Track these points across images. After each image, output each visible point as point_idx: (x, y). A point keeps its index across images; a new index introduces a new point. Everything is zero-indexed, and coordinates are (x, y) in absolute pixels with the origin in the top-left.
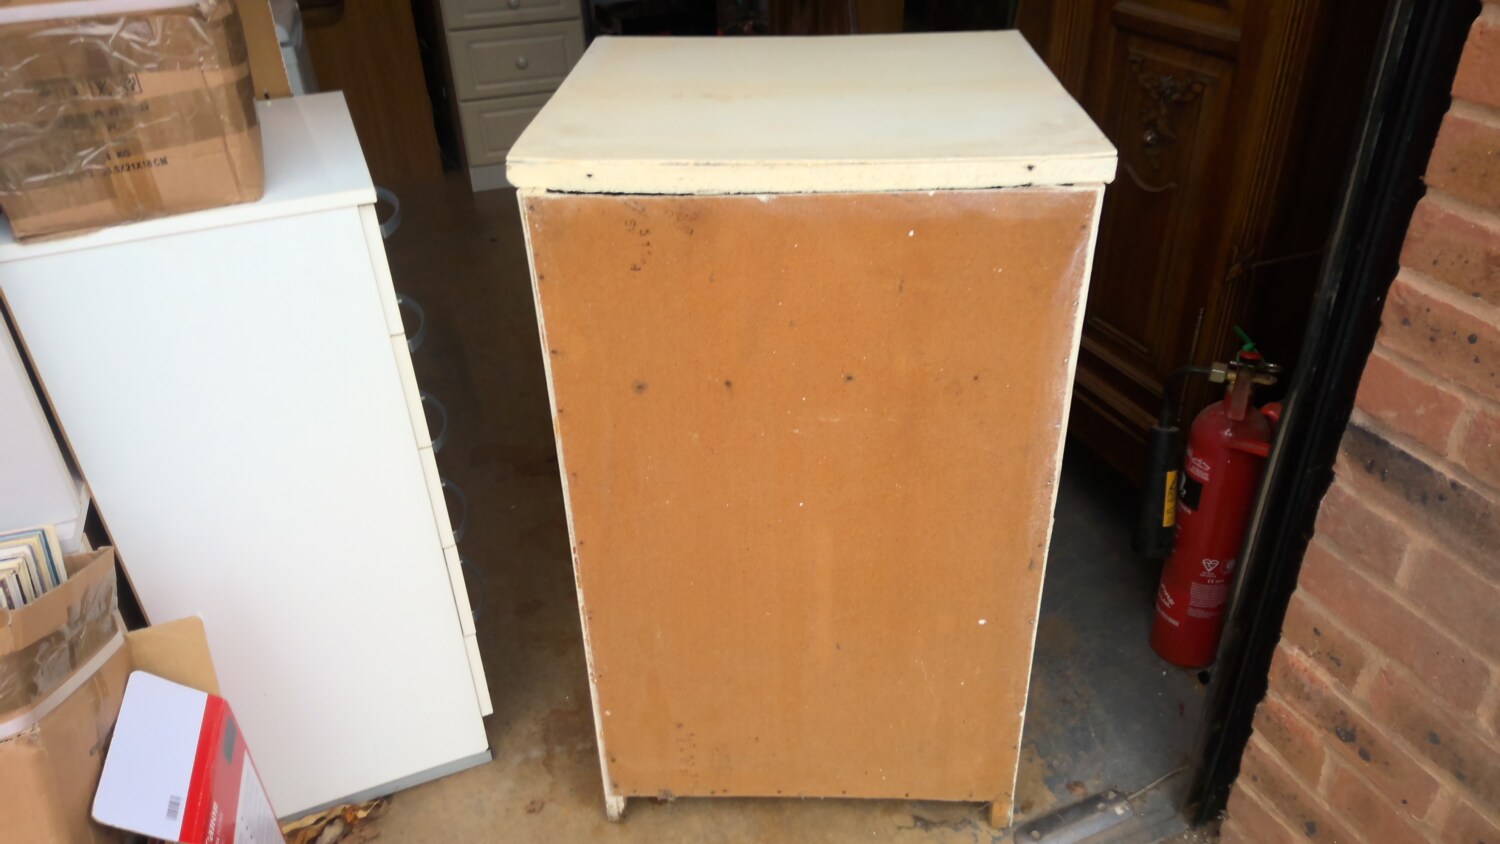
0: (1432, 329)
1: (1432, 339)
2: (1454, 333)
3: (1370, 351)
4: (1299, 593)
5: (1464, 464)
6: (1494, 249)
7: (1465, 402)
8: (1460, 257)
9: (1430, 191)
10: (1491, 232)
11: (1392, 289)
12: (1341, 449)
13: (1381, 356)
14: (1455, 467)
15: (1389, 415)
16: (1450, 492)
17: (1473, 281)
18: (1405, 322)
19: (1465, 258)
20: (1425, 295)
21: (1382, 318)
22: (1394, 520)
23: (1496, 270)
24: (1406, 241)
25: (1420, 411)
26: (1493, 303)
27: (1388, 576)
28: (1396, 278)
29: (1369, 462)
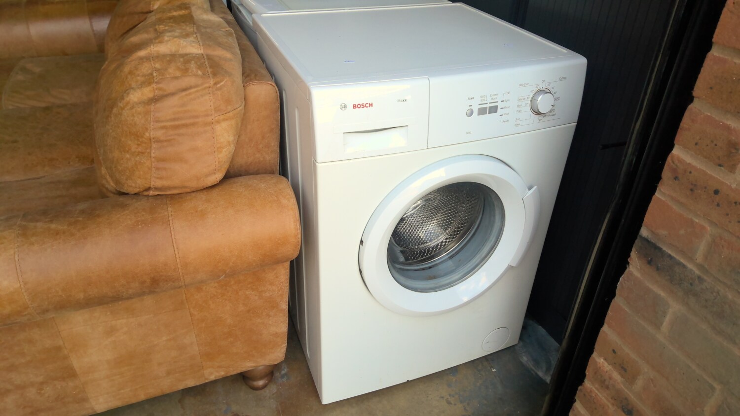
0: (692, 184)
1: (692, 190)
2: (705, 188)
3: (654, 194)
4: (605, 329)
5: (706, 266)
6: (733, 138)
7: (709, 228)
8: (712, 142)
9: (696, 100)
10: (732, 128)
11: (669, 159)
12: (634, 249)
13: (660, 197)
14: (700, 267)
15: (663, 232)
16: (697, 282)
17: (719, 157)
18: (676, 178)
19: (715, 142)
20: (689, 163)
21: (662, 175)
22: (662, 294)
23: (734, 151)
24: (679, 130)
25: (682, 232)
26: (731, 172)
27: (658, 326)
28: (672, 152)
29: (649, 259)
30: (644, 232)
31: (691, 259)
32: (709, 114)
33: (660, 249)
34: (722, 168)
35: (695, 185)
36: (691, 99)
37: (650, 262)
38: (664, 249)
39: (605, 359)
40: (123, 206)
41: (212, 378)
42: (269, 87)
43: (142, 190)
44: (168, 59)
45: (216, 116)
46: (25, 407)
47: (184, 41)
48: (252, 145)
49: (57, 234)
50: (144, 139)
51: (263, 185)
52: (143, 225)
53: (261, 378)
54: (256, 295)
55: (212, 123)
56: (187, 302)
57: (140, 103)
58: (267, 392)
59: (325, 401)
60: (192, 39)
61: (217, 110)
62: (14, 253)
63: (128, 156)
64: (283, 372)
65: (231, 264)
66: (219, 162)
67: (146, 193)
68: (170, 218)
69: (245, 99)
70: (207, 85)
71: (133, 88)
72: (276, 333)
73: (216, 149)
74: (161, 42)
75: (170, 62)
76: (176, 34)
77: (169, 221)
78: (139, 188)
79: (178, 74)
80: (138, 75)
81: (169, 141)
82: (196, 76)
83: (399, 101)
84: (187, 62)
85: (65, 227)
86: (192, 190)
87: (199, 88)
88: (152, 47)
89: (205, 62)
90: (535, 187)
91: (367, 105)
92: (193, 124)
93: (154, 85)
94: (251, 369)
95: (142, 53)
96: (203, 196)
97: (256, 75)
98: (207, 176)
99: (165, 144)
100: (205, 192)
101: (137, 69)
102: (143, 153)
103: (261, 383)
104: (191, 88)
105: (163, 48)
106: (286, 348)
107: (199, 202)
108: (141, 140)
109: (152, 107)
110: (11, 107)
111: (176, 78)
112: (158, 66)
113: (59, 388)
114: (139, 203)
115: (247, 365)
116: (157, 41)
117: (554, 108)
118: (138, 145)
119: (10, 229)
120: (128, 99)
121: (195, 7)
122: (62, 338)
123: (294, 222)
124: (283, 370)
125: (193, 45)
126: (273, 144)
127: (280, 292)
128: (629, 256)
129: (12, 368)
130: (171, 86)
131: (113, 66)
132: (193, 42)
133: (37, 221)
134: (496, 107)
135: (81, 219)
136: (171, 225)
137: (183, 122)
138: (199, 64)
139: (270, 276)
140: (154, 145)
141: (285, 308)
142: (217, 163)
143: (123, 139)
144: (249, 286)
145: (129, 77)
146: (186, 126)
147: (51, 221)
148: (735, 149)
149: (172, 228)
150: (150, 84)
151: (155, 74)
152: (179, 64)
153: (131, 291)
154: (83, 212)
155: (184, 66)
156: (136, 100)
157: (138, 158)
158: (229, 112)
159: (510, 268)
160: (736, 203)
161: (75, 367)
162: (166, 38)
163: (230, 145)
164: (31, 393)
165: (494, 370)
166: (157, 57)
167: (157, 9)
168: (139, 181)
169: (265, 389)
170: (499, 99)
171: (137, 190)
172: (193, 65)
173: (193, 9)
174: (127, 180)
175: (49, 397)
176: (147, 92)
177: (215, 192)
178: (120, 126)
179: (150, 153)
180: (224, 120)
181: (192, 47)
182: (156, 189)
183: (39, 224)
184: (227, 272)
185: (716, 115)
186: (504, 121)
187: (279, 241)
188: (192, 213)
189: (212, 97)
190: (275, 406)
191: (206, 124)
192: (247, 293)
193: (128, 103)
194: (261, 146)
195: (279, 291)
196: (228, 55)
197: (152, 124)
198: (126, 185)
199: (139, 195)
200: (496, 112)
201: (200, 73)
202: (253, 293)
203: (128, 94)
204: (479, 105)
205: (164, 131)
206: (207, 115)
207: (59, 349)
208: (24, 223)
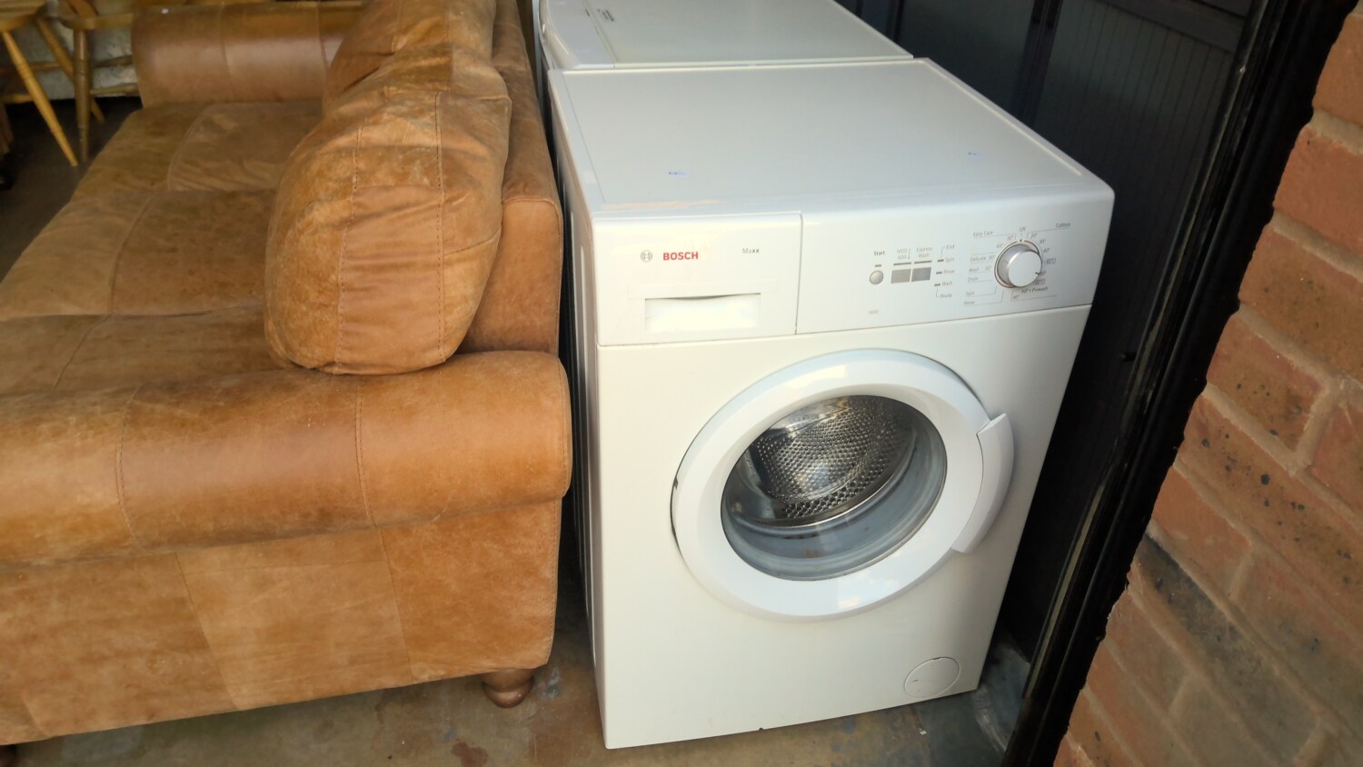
0: (1228, 458)
1: (1228, 468)
2: (1249, 468)
3: (1171, 464)
4: (1086, 693)
5: (1243, 610)
6: (1295, 387)
7: (1250, 543)
8: (1263, 387)
9: (1242, 307)
10: (1294, 368)
11: (1196, 404)
12: (1135, 558)
13: (1180, 472)
14: (1234, 609)
15: (1181, 536)
16: (1227, 636)
17: (1272, 417)
18: (1205, 442)
19: (1267, 390)
20: (1226, 420)
21: (1185, 433)
22: (1174, 646)
23: (1295, 411)
24: (1214, 356)
25: (1209, 541)
26: (1289, 447)
27: (1165, 705)
28: (1202, 394)
29: (1159, 580)
30: (1153, 530)
31: (1222, 594)
32: (1260, 336)
33: (1175, 566)
34: (1276, 437)
35: (1234, 461)
36: (1234, 306)
37: (1158, 586)
38: (1182, 565)
39: (1084, 747)
40: (289, 388)
41: (425, 678)
42: (544, 207)
43: (322, 364)
44: (380, 154)
45: (446, 252)
46: (128, 686)
47: (412, 123)
48: (513, 300)
49: (183, 425)
50: (328, 285)
51: (516, 372)
52: (314, 423)
53: (510, 688)
54: (500, 551)
55: (439, 265)
56: (385, 550)
57: (327, 226)
58: (519, 713)
59: (612, 743)
60: (427, 119)
61: (448, 243)
62: (116, 450)
63: (304, 308)
64: (552, 682)
65: (450, 499)
66: (445, 330)
67: (328, 370)
68: (358, 416)
69: (502, 223)
70: (434, 203)
71: (319, 200)
72: (534, 617)
73: (442, 307)
74: (376, 123)
75: (381, 160)
76: (404, 109)
77: (355, 420)
78: (318, 360)
79: (391, 181)
80: (330, 179)
81: (366, 289)
82: (418, 186)
83: (745, 251)
84: (409, 161)
85: (196, 416)
86: (400, 371)
87: (420, 208)
88: (360, 131)
89: (438, 163)
90: (1003, 415)
91: (688, 256)
92: (407, 266)
93: (351, 199)
94: (489, 671)
95: (342, 141)
96: (416, 382)
97: (526, 185)
98: (424, 350)
99: (361, 294)
100: (420, 376)
101: (329, 168)
102: (326, 306)
103: (509, 696)
104: (408, 205)
105: (375, 134)
106: (551, 643)
107: (407, 392)
108: (324, 285)
109: (344, 233)
110: (180, 188)
111: (386, 188)
112: (362, 165)
113: (181, 663)
114: (313, 386)
115: (485, 665)
116: (371, 120)
117: (1042, 277)
118: (320, 292)
119: (116, 410)
120: (310, 217)
121: (460, 50)
122: (187, 585)
123: (559, 439)
124: (554, 678)
125: (426, 130)
126: (548, 301)
127: (541, 551)
128: (1128, 569)
129: (111, 623)
130: (375, 201)
131: (303, 156)
132: (428, 125)
133: (157, 401)
134: (928, 271)
135: (222, 404)
136: (358, 426)
137: (391, 261)
138: (427, 165)
139: (525, 521)
140: (343, 295)
141: (549, 577)
142: (442, 329)
143: (298, 282)
144: (489, 534)
145: (317, 180)
146: (395, 267)
147: (177, 404)
148: (1298, 407)
149: (358, 433)
150: (345, 195)
151: (354, 180)
152: (395, 165)
153: (287, 527)
154: (227, 392)
155: (403, 168)
156: (321, 219)
157: (318, 314)
158: (469, 248)
159: (952, 555)
160: (1293, 504)
161: (205, 634)
162: (385, 117)
163: (467, 302)
164: (139, 665)
165: (923, 733)
166: (363, 150)
167: (400, 51)
168: (318, 351)
169: (518, 707)
170: (934, 256)
171: (314, 364)
172: (416, 168)
173: (456, 55)
174: (300, 345)
175: (164, 675)
176: (340, 209)
177: (437, 377)
178: (296, 259)
179: (336, 307)
180: (459, 261)
181: (423, 134)
182: (345, 365)
183: (159, 407)
184: (444, 511)
185: (1270, 339)
186: (942, 296)
187: (532, 469)
188: (393, 410)
189: (440, 223)
190: (527, 739)
191: (428, 266)
192: (485, 545)
193: (310, 224)
194: (527, 302)
195: (540, 548)
196: (481, 150)
197: (341, 260)
198: (298, 354)
199: (319, 371)
200: (928, 278)
201: (426, 181)
202: (495, 546)
203: (312, 208)
204: (895, 264)
205: (359, 274)
206: (431, 252)
207: (182, 602)
208: (138, 403)
